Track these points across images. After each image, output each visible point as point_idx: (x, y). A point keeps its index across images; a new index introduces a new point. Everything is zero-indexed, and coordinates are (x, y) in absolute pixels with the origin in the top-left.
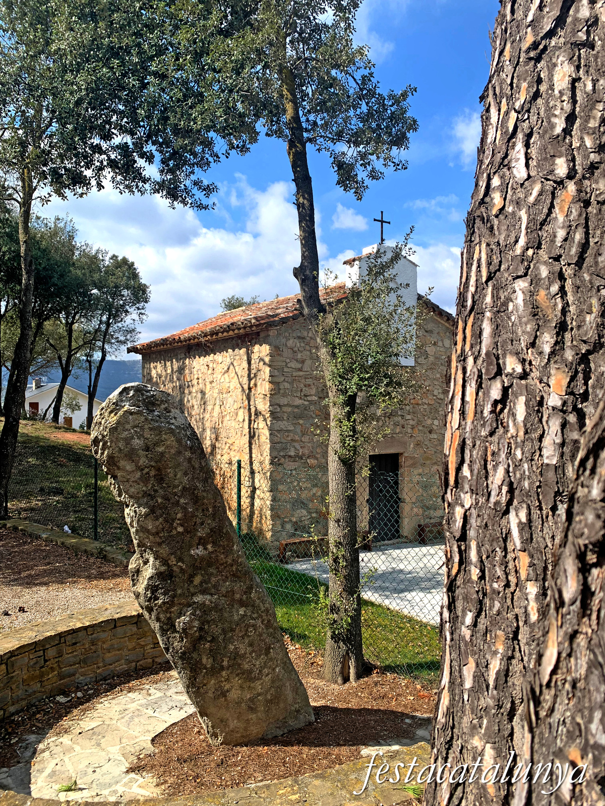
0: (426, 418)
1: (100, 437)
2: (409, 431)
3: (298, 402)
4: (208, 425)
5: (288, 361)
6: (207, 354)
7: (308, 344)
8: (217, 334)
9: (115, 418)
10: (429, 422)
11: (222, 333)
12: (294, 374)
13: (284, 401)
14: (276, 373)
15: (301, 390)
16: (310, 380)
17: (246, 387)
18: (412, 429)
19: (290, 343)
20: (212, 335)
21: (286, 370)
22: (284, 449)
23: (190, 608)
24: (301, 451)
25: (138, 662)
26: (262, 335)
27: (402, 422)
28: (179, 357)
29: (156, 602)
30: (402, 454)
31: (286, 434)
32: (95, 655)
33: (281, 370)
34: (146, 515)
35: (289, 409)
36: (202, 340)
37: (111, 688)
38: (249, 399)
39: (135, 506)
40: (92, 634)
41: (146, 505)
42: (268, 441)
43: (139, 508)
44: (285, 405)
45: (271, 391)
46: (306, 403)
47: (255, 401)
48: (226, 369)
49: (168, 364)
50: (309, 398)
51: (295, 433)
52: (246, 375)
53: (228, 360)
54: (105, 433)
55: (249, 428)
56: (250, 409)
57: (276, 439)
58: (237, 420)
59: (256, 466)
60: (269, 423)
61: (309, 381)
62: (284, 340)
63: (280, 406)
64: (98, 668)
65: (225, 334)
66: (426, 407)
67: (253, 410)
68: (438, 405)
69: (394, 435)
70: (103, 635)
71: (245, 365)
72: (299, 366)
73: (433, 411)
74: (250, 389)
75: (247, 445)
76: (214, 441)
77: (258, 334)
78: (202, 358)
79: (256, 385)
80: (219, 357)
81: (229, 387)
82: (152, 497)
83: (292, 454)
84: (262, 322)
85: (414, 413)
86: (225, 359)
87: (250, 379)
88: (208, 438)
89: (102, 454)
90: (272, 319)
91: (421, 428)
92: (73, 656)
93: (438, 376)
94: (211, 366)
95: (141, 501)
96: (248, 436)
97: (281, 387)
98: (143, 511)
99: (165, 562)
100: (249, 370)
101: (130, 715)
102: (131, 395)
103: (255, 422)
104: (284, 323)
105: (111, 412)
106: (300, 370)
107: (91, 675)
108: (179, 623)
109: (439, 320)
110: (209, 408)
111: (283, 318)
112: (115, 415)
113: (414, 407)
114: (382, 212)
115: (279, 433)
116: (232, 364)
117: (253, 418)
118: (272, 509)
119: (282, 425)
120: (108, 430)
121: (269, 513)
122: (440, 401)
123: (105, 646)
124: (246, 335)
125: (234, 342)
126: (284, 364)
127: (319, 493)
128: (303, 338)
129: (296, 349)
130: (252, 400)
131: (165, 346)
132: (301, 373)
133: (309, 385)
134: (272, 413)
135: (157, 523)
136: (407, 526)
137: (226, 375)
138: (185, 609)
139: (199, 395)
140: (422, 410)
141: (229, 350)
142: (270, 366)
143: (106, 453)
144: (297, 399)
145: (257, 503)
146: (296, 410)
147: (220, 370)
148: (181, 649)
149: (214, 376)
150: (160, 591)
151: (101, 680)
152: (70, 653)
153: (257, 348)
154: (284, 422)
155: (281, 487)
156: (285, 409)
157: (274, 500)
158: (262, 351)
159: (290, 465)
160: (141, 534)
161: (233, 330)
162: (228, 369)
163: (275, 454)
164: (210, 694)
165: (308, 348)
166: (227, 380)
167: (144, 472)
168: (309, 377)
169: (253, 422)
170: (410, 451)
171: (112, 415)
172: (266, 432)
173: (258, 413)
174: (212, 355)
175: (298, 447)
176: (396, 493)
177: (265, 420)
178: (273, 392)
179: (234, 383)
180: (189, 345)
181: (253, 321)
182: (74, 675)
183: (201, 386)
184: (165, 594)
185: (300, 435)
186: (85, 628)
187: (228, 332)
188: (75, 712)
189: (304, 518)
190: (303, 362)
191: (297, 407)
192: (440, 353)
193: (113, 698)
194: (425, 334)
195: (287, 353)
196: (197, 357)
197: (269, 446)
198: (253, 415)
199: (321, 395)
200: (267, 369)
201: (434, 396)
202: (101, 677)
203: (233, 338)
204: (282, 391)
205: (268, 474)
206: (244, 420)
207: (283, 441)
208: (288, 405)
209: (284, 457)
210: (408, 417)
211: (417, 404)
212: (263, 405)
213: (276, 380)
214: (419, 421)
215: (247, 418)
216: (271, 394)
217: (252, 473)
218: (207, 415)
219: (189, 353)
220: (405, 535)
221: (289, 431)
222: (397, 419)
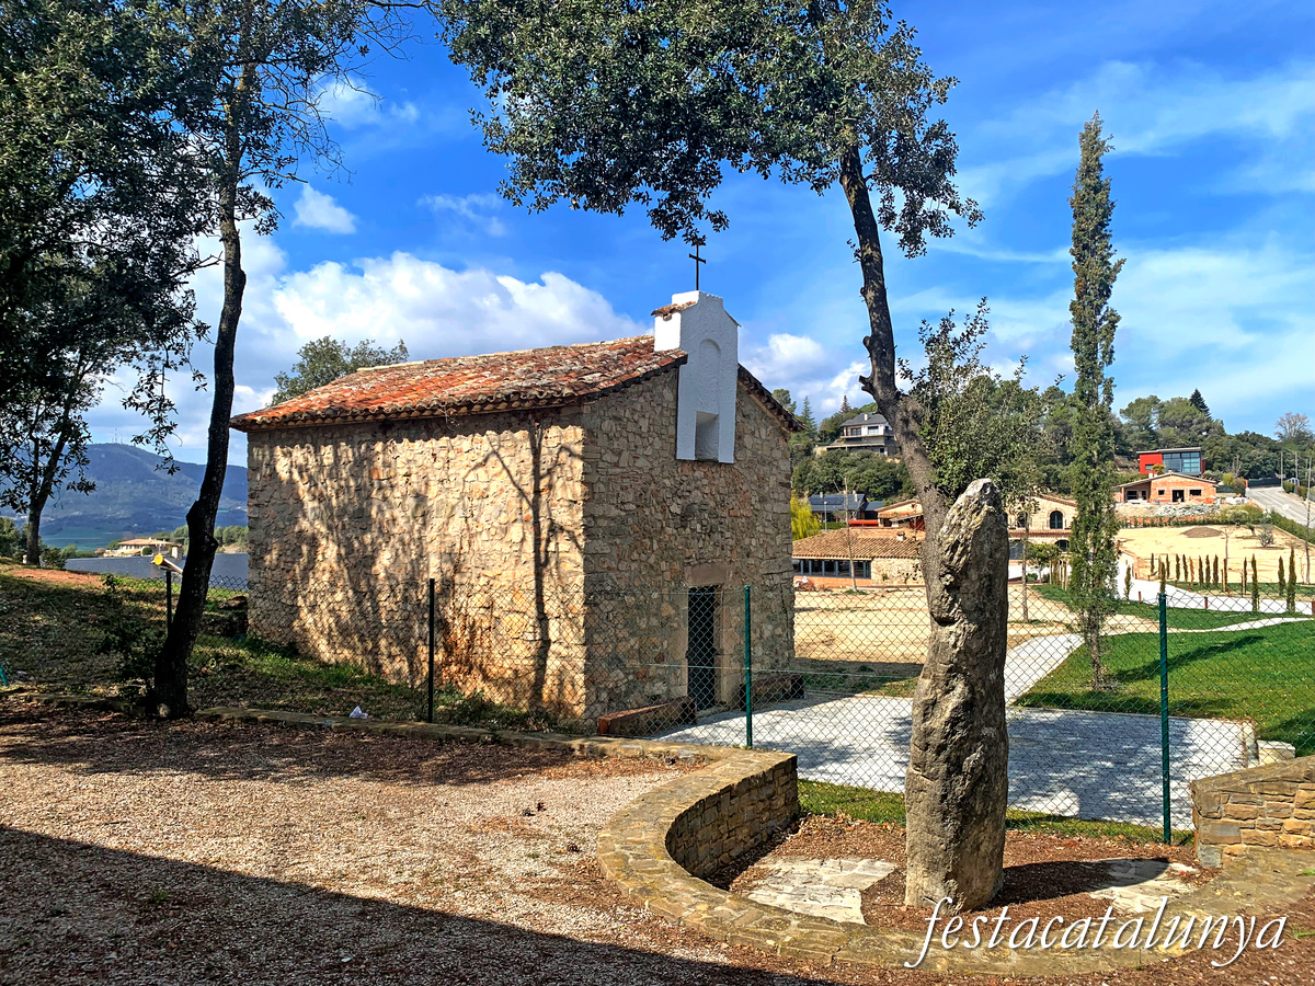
0: (744, 536)
1: (962, 541)
2: (729, 553)
3: (614, 512)
4: (433, 548)
5: (603, 451)
6: (433, 436)
7: (625, 428)
8: (471, 406)
9: (979, 518)
10: (747, 541)
11: (485, 404)
12: (611, 471)
13: (599, 511)
14: (590, 469)
15: (618, 496)
16: (629, 480)
17: (529, 489)
18: (731, 551)
19: (606, 425)
21: (600, 465)
22: (600, 581)
23: (979, 744)
24: (618, 583)
26: (565, 412)
27: (722, 541)
28: (360, 439)
30: (721, 586)
31: (602, 559)
33: (596, 465)
34: (974, 632)
35: (605, 523)
36: (446, 413)
38: (535, 506)
42: (581, 570)
43: (969, 624)
44: (600, 517)
45: (585, 495)
46: (623, 514)
47: (549, 510)
48: (480, 460)
49: (326, 449)
50: (627, 507)
51: (611, 557)
52: (529, 471)
53: (486, 447)
55: (537, 551)
56: (536, 524)
57: (591, 567)
58: (507, 539)
59: (551, 607)
60: (581, 542)
61: (627, 482)
62: (598, 421)
63: (594, 518)
65: (490, 407)
66: (743, 520)
67: (545, 524)
68: (754, 518)
69: (714, 561)
71: (527, 455)
72: (615, 459)
73: (750, 526)
74: (537, 492)
75: (531, 577)
76: (449, 574)
77: (557, 410)
78: (418, 443)
79: (550, 486)
80: (462, 442)
81: (487, 489)
82: (982, 611)
83: (609, 588)
84: (581, 393)
85: (733, 529)
86: (475, 446)
87: (537, 477)
88: (433, 569)
89: (959, 560)
90: (590, 390)
91: (739, 550)
93: (755, 478)
94: (442, 454)
96: (532, 565)
97: (597, 490)
98: (973, 627)
100: (536, 463)
103: (548, 541)
104: (601, 396)
106: (616, 465)
108: (969, 761)
109: (758, 401)
110: (437, 521)
111: (603, 389)
113: (733, 521)
114: (697, 247)
115: (593, 558)
116: (495, 453)
117: (544, 535)
118: (585, 672)
119: (600, 545)
121: (580, 678)
122: (757, 513)
124: (535, 411)
125: (501, 419)
126: (599, 456)
127: (636, 647)
128: (620, 419)
129: (611, 435)
130: (543, 511)
132: (618, 470)
133: (628, 488)
134: (587, 529)
136: (726, 688)
137: (480, 471)
138: (975, 744)
139: (411, 502)
140: (740, 525)
141: (489, 432)
142: (582, 458)
143: (964, 559)
144: (613, 508)
145: (553, 664)
146: (612, 524)
147: (466, 463)
149: (451, 471)
153: (554, 431)
154: (600, 541)
156: (600, 522)
157: (589, 656)
158: (563, 437)
159: (607, 606)
160: (962, 656)
161: (511, 402)
162: (486, 461)
163: (590, 589)
165: (625, 434)
166: (483, 478)
168: (628, 476)
169: (543, 543)
170: (729, 582)
172: (576, 557)
173: (555, 529)
174: (445, 438)
175: (614, 578)
176: (709, 645)
177: (573, 538)
178: (587, 498)
179: (501, 483)
183: (415, 486)
185: (617, 560)
187: (498, 404)
189: (620, 683)
190: (620, 454)
191: (613, 519)
192: (756, 446)
194: (743, 419)
195: (602, 440)
196: (406, 441)
198: (544, 533)
199: (639, 503)
200: (579, 464)
201: (752, 505)
203: (503, 414)
204: (596, 496)
205: (581, 620)
206: (523, 540)
207: (599, 570)
208: (604, 517)
209: (600, 593)
210: (728, 535)
211: (736, 517)
212: (566, 516)
213: (590, 479)
214: (738, 540)
215: (530, 538)
216: (584, 500)
217: (542, 619)
218: (430, 534)
219: (385, 433)
220: (723, 700)
221: (604, 555)
222: (717, 536)
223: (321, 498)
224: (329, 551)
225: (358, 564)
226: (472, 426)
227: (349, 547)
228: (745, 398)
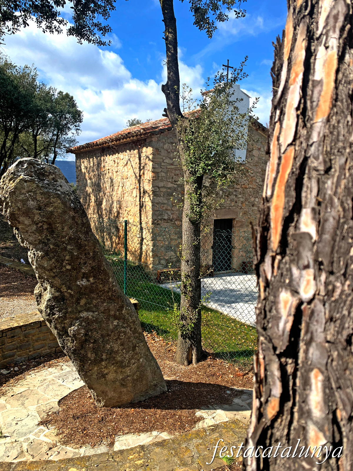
0: (251, 197)
1: (3, 199)
2: (240, 204)
3: (170, 185)
4: (115, 199)
5: (164, 158)
6: (114, 153)
8: (119, 140)
9: (13, 184)
10: (253, 199)
11: (123, 139)
12: (168, 167)
13: (161, 184)
14: (157, 166)
15: (173, 178)
16: (178, 171)
17: (138, 175)
18: (242, 203)
19: (166, 147)
20: (116, 140)
21: (163, 164)
22: (161, 215)
23: (78, 321)
24: (171, 216)
25: (57, 348)
26: (148, 141)
27: (236, 199)
28: (97, 155)
29: (54, 316)
30: (234, 219)
31: (163, 205)
32: (27, 343)
33: (160, 164)
34: (42, 257)
35: (165, 190)
36: (110, 144)
37: (38, 365)
38: (139, 182)
39: (34, 250)
40: (25, 331)
41: (41, 250)
42: (151, 210)
43: (37, 251)
44: (162, 187)
45: (153, 177)
46: (176, 186)
47: (143, 184)
48: (125, 163)
49: (91, 160)
50: (177, 183)
51: (168, 205)
52: (138, 167)
53: (127, 157)
54: (7, 196)
55: (140, 201)
56: (140, 189)
57: (156, 208)
58: (132, 196)
59: (144, 225)
60: (151, 198)
62: (162, 145)
63: (159, 188)
64: (30, 351)
65: (125, 140)
66: (251, 190)
67: (142, 190)
68: (258, 188)
69: (230, 208)
70: (32, 331)
71: (137, 160)
72: (171, 162)
73: (255, 192)
74: (140, 176)
75: (139, 212)
76: (118, 209)
77: (145, 140)
78: (111, 156)
79: (144, 174)
80: (121, 155)
81: (127, 175)
82: (46, 244)
83: (166, 218)
84: (148, 131)
85: (243, 194)
86: (125, 157)
87: (140, 170)
88: (115, 207)
89: (6, 211)
90: (154, 130)
91: (247, 203)
92: (12, 345)
93: (260, 170)
94: (116, 161)
95: (38, 247)
96: (139, 206)
97: (160, 175)
98: (40, 253)
99: (58, 290)
100: (140, 164)
101: (47, 384)
102: (25, 167)
103: (143, 197)
104: (162, 133)
105: (10, 180)
106: (172, 164)
107: (25, 356)
108: (71, 330)
109: (262, 133)
110: (116, 188)
111: (161, 129)
112: (14, 182)
113: (243, 190)
114: (228, 60)
115: (158, 205)
116: (129, 160)
117: (142, 195)
118: (153, 251)
119: (159, 199)
120: (8, 193)
121: (151, 254)
122: (260, 187)
123: (34, 338)
124: (138, 141)
125: (130, 145)
126: (162, 160)
128: (175, 143)
129: (169, 150)
130: (141, 183)
131: (89, 149)
132: (173, 167)
133: (178, 175)
134: (154, 192)
135: (51, 263)
136: (236, 262)
137: (126, 167)
138: (74, 322)
139: (110, 180)
140: (248, 192)
141: (127, 151)
142: (152, 161)
143: (8, 210)
144: (169, 183)
145: (144, 247)
146: (169, 190)
147: (122, 164)
148: (73, 347)
149: (118, 168)
150: (55, 309)
151: (32, 359)
152: (10, 343)
153: (144, 149)
154: (161, 198)
155: (159, 238)
156: (161, 189)
157: (154, 245)
158: (148, 151)
159: (164, 225)
160: (40, 270)
161: (130, 137)
162: (127, 163)
163: (155, 217)
164: (95, 376)
166: (126, 171)
167: (39, 226)
168: (177, 169)
169: (142, 198)
170: (240, 217)
171: (11, 182)
172: (150, 204)
173: (145, 192)
174: (117, 154)
175: (170, 214)
177: (149, 196)
178: (154, 179)
179: (131, 172)
180: (103, 147)
181: (142, 131)
182: (13, 356)
183: (110, 174)
184: (59, 311)
185: (171, 206)
186: (20, 327)
187: (126, 138)
188: (12, 381)
189: (172, 257)
191: (170, 188)
192: (262, 155)
193: (38, 372)
194: (253, 143)
195: (163, 153)
196: (108, 155)
197: (151, 212)
198: (143, 193)
200: (151, 164)
201: (257, 183)
202: (32, 357)
203: (130, 143)
204: (160, 178)
205: (151, 230)
206: (136, 196)
207: (161, 210)
208: (164, 187)
209: (161, 220)
210: (240, 196)
211: (246, 188)
212: (148, 187)
213: (156, 170)
214: (246, 199)
215: (138, 195)
216: (153, 180)
217: (141, 229)
218: (114, 193)
219: (103, 153)
220: (234, 267)
221: (164, 204)
222: (232, 197)
223: (90, 179)
224: (93, 198)
225: (99, 203)
226: (123, 149)
227: (97, 197)
228: (255, 132)
